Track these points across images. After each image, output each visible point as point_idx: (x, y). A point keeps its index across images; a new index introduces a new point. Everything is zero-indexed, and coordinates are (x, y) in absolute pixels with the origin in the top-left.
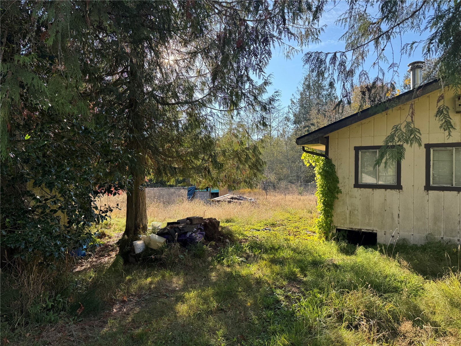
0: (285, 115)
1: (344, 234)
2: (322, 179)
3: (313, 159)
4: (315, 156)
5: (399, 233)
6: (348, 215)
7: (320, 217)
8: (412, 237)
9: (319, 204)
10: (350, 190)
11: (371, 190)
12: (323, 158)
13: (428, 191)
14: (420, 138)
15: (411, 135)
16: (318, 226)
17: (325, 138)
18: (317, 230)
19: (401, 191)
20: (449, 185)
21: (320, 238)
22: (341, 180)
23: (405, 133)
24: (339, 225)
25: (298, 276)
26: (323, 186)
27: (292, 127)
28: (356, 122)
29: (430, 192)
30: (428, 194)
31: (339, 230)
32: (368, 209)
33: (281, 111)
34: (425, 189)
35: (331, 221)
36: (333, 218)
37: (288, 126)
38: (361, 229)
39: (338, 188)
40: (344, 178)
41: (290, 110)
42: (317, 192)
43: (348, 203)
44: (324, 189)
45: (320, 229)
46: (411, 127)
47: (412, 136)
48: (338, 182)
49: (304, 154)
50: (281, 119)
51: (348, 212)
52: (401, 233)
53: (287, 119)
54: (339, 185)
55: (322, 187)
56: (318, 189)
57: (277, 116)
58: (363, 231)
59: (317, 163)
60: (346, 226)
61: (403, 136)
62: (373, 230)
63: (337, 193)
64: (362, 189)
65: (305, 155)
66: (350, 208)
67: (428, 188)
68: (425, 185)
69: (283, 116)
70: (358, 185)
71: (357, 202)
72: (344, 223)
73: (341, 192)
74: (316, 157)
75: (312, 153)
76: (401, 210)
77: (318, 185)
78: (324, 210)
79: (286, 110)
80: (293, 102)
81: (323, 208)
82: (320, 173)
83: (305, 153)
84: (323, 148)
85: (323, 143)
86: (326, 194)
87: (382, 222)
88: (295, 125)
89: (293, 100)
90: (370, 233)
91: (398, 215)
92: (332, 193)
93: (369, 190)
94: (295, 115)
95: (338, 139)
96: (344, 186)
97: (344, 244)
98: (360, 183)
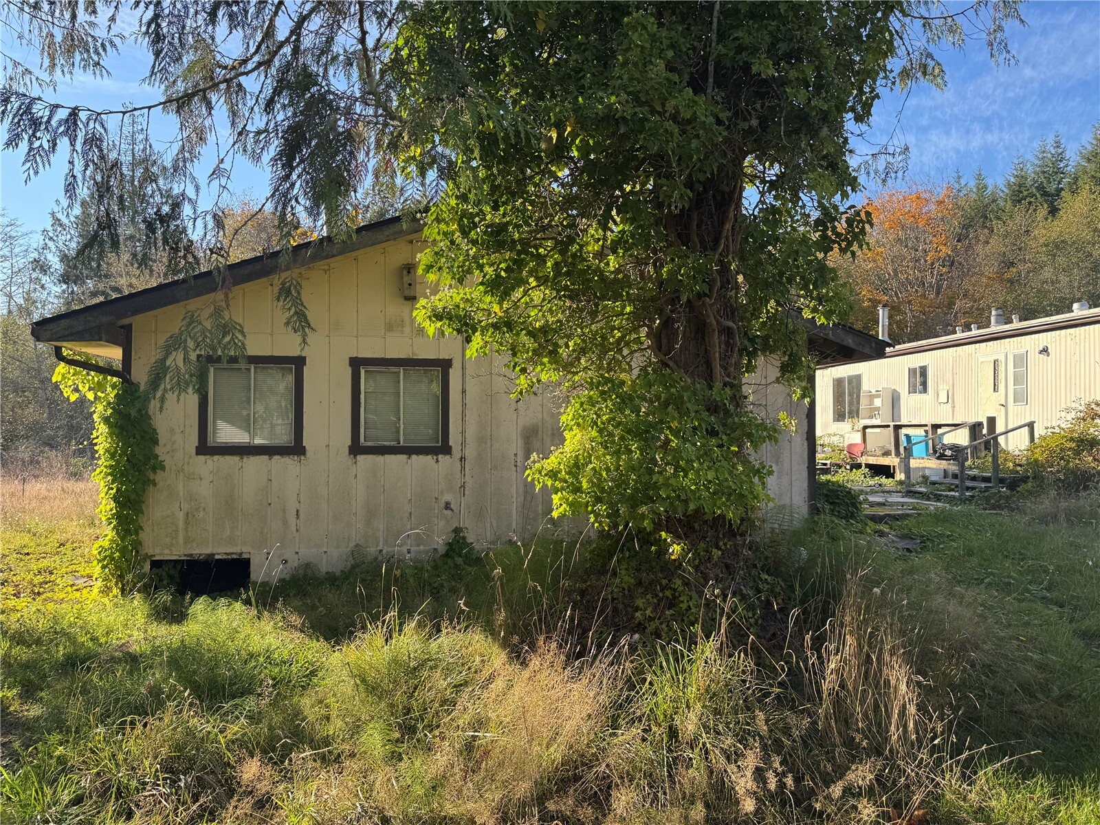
0: (35, 255)
1: (172, 572)
2: (111, 434)
3: (88, 381)
4: (92, 373)
5: (297, 553)
6: (181, 525)
7: (106, 535)
8: (325, 557)
9: (104, 502)
10: (186, 460)
11: (236, 458)
12: (115, 379)
13: (355, 456)
14: (243, 344)
15: (223, 337)
16: (99, 561)
17: (122, 327)
18: (97, 570)
19: (303, 458)
20: (393, 443)
21: (106, 591)
22: (163, 436)
23: (210, 332)
24: (158, 551)
25: (12, 709)
26: (116, 452)
27: (57, 289)
28: (199, 295)
29: (360, 458)
30: (355, 463)
31: (156, 564)
32: (229, 505)
33: (21, 242)
34: (350, 453)
35: (137, 545)
36: (142, 535)
37: (43, 287)
38: (214, 555)
39: (157, 456)
40: (172, 431)
41: (50, 244)
42: (98, 470)
43: (181, 493)
44: (118, 462)
45: (104, 567)
46: (223, 318)
47: (227, 339)
48: (156, 442)
49: (62, 368)
50: (20, 262)
51: (181, 515)
52: (302, 552)
53: (41, 266)
54: (159, 450)
55: (113, 456)
56: (100, 462)
57: (8, 254)
58: (217, 557)
59: (99, 394)
60: (176, 552)
61: (206, 336)
62: (241, 553)
63: (154, 469)
64: (216, 458)
65: (63, 371)
66: (185, 506)
67: (356, 449)
68: (350, 444)
69: (25, 256)
70: (205, 448)
71: (204, 490)
72: (172, 544)
73: (163, 468)
74: (95, 377)
75: (87, 365)
76: (302, 500)
77: (101, 452)
78: (118, 516)
79: (37, 240)
80: (57, 222)
81: (114, 511)
82: (106, 420)
83: (63, 364)
84: (115, 354)
85: (113, 341)
86: (122, 475)
87: (262, 533)
88: (65, 287)
89: (59, 216)
90: (233, 559)
91: (297, 511)
92: (140, 471)
93: (233, 460)
94: (64, 258)
95: (155, 332)
96: (173, 451)
97: (165, 597)
98: (210, 442)
